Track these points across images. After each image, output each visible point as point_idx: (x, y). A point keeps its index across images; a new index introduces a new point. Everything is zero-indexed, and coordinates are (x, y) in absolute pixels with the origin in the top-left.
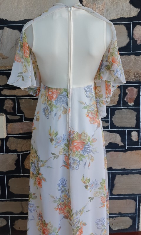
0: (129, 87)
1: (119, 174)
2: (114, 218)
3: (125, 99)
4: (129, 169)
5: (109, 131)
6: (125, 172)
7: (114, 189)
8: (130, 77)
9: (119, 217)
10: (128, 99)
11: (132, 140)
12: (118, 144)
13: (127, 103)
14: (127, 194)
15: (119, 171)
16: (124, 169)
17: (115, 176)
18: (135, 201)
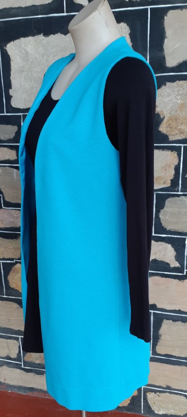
1: (168, 318)
2: (158, 393)
6: (181, 317)
7: (159, 343)
9: (168, 394)
12: (168, 264)
14: (182, 356)
15: (169, 314)
16: (179, 312)
17: (162, 322)
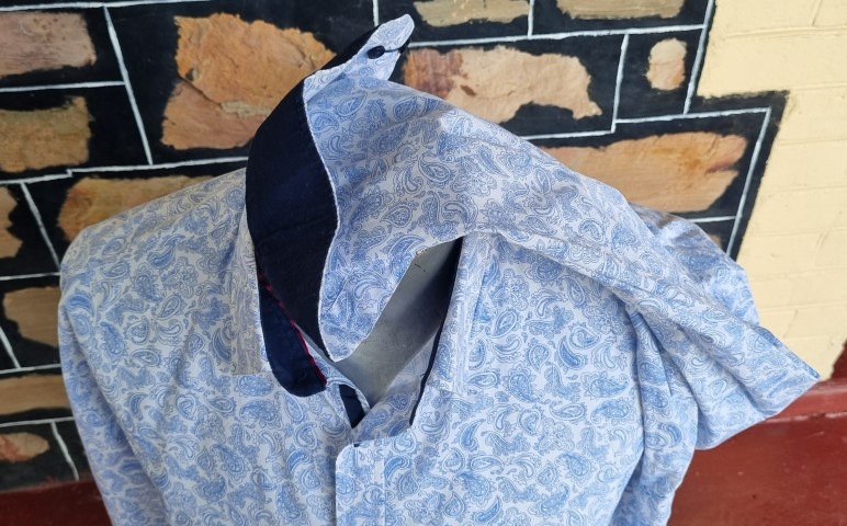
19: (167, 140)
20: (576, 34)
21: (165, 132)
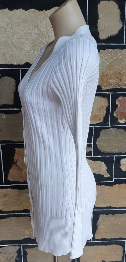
0: (120, 96)
1: (103, 213)
3: (115, 115)
4: (116, 207)
5: (91, 159)
6: (111, 211)
7: (96, 232)
8: (122, 82)
10: (119, 115)
11: (121, 169)
12: (103, 176)
13: (117, 119)
14: (112, 238)
15: (103, 210)
16: (110, 207)
17: (99, 216)
18: (123, 247)
19: (9, 179)
20: (103, 156)
21: (8, 176)
